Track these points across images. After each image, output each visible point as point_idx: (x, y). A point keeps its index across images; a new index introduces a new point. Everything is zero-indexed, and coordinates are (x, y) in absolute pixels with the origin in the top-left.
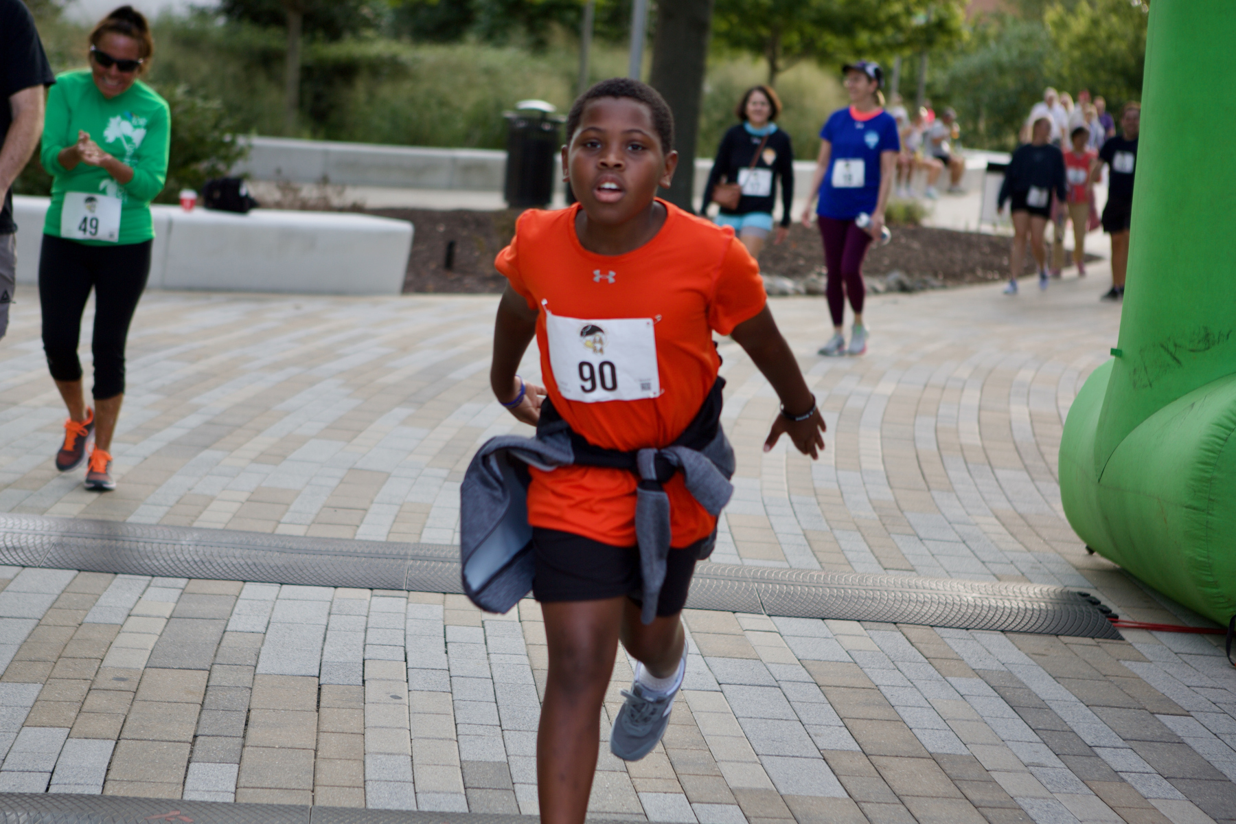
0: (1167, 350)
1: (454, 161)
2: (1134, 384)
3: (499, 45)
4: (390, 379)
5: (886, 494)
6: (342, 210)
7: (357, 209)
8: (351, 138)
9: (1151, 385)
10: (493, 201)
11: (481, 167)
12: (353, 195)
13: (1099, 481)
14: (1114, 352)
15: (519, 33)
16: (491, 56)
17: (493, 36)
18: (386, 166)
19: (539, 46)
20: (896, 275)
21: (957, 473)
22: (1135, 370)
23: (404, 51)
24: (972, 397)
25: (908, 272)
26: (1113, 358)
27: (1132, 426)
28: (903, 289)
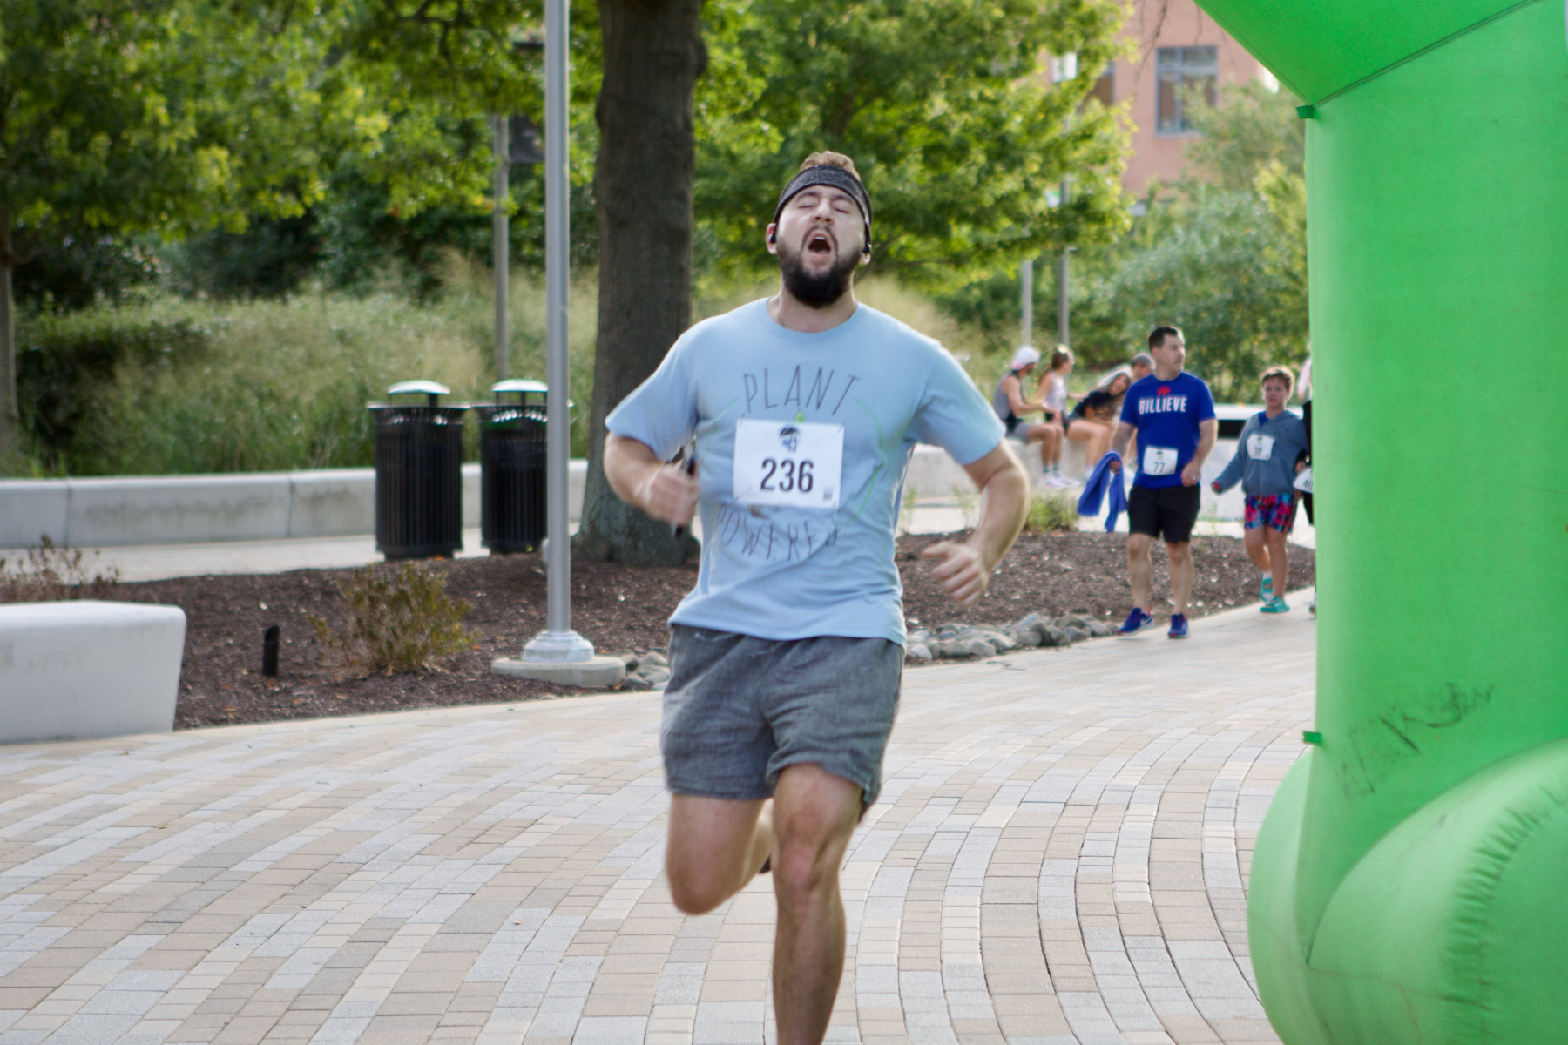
0: (1392, 727)
1: (292, 487)
2: (1346, 790)
3: (362, 295)
4: (127, 885)
5: (982, 1007)
6: (76, 593)
7: (103, 590)
8: (116, 468)
9: (1372, 790)
10: (362, 552)
11: (341, 495)
12: (95, 566)
13: (1307, 961)
14: (1310, 738)
15: (391, 272)
16: (346, 312)
17: (348, 280)
18: (177, 508)
19: (429, 290)
20: (1035, 618)
21: (1106, 957)
22: (1345, 767)
23: (201, 315)
24: (1142, 818)
25: (1054, 612)
26: (1310, 748)
27: (1349, 862)
28: (1047, 641)
